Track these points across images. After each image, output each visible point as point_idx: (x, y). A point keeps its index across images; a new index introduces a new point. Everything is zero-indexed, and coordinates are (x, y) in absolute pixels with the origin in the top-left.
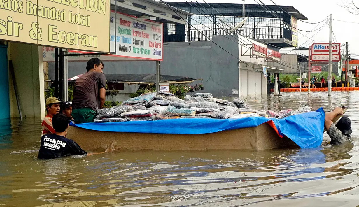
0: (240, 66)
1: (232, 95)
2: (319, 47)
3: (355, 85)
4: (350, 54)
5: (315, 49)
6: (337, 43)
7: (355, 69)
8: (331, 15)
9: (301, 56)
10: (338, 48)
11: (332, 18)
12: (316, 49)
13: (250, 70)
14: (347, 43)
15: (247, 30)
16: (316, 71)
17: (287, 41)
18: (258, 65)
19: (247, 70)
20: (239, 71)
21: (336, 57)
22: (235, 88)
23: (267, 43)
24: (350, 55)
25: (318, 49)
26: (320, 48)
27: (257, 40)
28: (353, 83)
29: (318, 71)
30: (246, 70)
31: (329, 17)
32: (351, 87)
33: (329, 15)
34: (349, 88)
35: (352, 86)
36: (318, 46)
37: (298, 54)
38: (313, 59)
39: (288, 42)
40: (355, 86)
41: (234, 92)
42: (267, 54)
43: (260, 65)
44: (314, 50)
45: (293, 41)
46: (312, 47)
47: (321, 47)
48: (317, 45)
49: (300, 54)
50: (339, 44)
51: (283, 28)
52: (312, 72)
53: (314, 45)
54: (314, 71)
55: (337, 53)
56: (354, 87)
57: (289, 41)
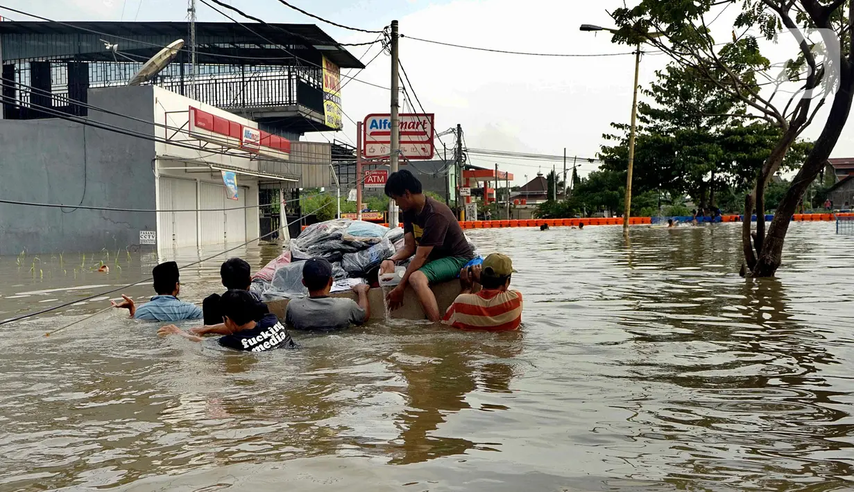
0: (158, 168)
1: (140, 246)
2: (383, 125)
3: (478, 216)
4: (465, 151)
5: (371, 128)
6: (425, 115)
7: (483, 186)
8: (395, 23)
9: (339, 146)
10: (428, 126)
11: (399, 33)
12: (374, 129)
13: (204, 182)
14: (459, 125)
15: (211, 85)
16: (377, 182)
17: (305, 111)
18: (205, 165)
19: (196, 180)
20: (157, 181)
21: (423, 149)
22: (146, 229)
23: (258, 116)
24: (466, 153)
25: (379, 130)
26: (385, 128)
27: (235, 111)
28: (473, 211)
29: (379, 183)
30: (192, 180)
31: (389, 31)
32: (468, 221)
33: (389, 24)
34: (463, 222)
35: (472, 219)
36: (381, 121)
37: (332, 142)
38: (368, 154)
39: (311, 116)
40: (478, 219)
41: (145, 237)
42: (241, 139)
43: (212, 165)
44: (369, 131)
45: (326, 116)
46: (365, 124)
47: (387, 125)
48: (378, 119)
49: (337, 143)
50: (430, 118)
51: (295, 81)
52: (367, 186)
53: (371, 119)
54: (370, 182)
55: (425, 138)
56: (476, 220)
57: (318, 115)
